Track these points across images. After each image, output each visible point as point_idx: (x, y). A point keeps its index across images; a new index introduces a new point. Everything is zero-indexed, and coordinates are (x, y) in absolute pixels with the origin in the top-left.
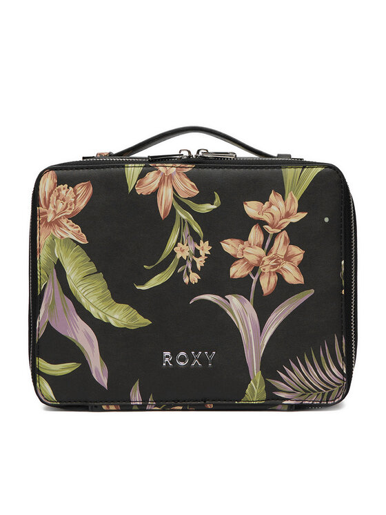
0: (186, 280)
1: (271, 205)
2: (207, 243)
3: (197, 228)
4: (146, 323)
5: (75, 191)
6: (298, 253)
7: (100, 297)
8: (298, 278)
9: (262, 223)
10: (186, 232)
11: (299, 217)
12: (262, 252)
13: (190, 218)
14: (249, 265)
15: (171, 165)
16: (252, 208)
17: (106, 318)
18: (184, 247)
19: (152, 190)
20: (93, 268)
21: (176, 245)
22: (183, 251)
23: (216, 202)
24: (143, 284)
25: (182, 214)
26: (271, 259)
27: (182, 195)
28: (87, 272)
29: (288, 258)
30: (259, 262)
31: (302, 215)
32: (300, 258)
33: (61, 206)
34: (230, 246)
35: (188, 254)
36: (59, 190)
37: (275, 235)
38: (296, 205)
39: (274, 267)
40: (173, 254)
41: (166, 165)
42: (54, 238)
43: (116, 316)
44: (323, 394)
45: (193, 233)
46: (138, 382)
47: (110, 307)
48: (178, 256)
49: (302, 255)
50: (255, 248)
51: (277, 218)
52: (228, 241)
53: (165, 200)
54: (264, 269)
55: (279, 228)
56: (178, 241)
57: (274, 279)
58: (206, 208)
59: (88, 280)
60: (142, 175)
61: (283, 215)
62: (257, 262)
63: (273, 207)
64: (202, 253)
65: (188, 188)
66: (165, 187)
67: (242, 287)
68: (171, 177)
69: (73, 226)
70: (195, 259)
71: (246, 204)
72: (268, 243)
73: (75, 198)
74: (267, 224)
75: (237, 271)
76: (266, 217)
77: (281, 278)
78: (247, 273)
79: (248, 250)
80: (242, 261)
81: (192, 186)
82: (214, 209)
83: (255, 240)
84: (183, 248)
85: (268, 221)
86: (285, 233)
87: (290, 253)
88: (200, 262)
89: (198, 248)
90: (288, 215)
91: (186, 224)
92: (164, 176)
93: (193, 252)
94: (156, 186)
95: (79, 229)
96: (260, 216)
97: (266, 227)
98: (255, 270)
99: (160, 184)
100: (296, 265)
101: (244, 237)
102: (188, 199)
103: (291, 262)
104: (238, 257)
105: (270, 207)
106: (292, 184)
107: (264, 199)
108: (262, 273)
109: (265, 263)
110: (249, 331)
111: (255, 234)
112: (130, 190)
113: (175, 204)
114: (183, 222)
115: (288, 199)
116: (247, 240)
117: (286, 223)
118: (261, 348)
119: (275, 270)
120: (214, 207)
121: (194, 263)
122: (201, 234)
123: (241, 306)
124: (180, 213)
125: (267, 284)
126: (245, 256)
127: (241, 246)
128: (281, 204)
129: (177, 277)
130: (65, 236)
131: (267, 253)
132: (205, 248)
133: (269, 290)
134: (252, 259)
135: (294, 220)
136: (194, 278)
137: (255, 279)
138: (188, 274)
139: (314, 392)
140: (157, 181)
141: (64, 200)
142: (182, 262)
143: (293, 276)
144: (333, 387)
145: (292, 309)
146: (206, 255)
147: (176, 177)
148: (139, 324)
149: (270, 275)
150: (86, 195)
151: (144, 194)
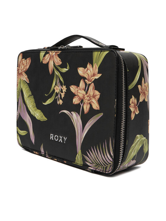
0: (58, 103)
1: (88, 69)
2: (65, 86)
3: (62, 79)
4: (45, 119)
5: (26, 61)
6: (97, 93)
7: (33, 106)
8: (97, 107)
9: (84, 78)
10: (58, 81)
11: (98, 76)
12: (84, 93)
13: (59, 74)
14: (80, 98)
15: (54, 51)
16: (81, 71)
17: (34, 115)
18: (57, 87)
19: (47, 62)
20: (30, 93)
21: (55, 87)
22: (57, 89)
23: (68, 67)
24: (45, 102)
25: (57, 73)
26: (88, 96)
27: (57, 64)
28: (29, 95)
29: (94, 96)
30: (83, 97)
31: (100, 75)
32: (98, 97)
33: (23, 67)
34: (73, 89)
35: (59, 91)
36: (23, 61)
37: (90, 85)
38: (97, 70)
39: (89, 100)
40: (54, 90)
41: (52, 51)
42: (21, 80)
43: (37, 115)
45: (60, 81)
46: (42, 144)
47: (35, 110)
48: (56, 91)
49: (99, 95)
50: (82, 91)
51: (90, 77)
52: (72, 86)
53: (51, 66)
54: (85, 101)
55: (91, 81)
56: (55, 85)
57: (89, 106)
58: (64, 70)
59: (29, 98)
60: (44, 56)
61: (92, 75)
62: (82, 98)
63: (88, 71)
64: (63, 91)
65: (58, 61)
66: (51, 61)
67: (77, 108)
68: (53, 56)
69: (25, 75)
70: (61, 93)
71: (79, 69)
72: (86, 90)
73: (26, 64)
74: (86, 79)
75: (76, 101)
76: (86, 76)
77: (91, 106)
78: (79, 102)
79: (79, 91)
80: (77, 96)
81: (60, 60)
82: (67, 71)
83: (82, 87)
84: (57, 88)
86: (93, 84)
87: (95, 94)
88: (63, 95)
89: (62, 88)
90: (94, 75)
91: (58, 77)
92: (51, 56)
93: (60, 90)
94: (48, 60)
95: (27, 77)
96: (84, 75)
97: (86, 80)
98: (82, 101)
99: (49, 59)
100: (97, 100)
102: (58, 66)
103: (95, 98)
104: (76, 94)
105: (87, 71)
106: (96, 60)
107: (85, 67)
108: (84, 103)
109: (86, 98)
110: (79, 130)
111: (82, 84)
112: (41, 61)
113: (54, 68)
115: (94, 67)
116: (79, 86)
117: (93, 78)
118: (82, 139)
119: (89, 102)
120: (67, 70)
121: (61, 95)
122: (63, 82)
123: (76, 117)
125: (86, 108)
126: (78, 94)
127: (77, 89)
128: (91, 69)
129: (55, 101)
130: (23, 79)
131: (87, 93)
132: (64, 89)
133: (87, 111)
134: (81, 96)
135: (97, 77)
136: (60, 102)
137: (82, 105)
138: (59, 100)
140: (49, 58)
141: (23, 65)
142: (57, 94)
143: (96, 106)
144: (107, 165)
145: (94, 122)
146: (65, 92)
147: (55, 56)
148: (43, 119)
149: (87, 104)
150: (29, 63)
151: (45, 63)
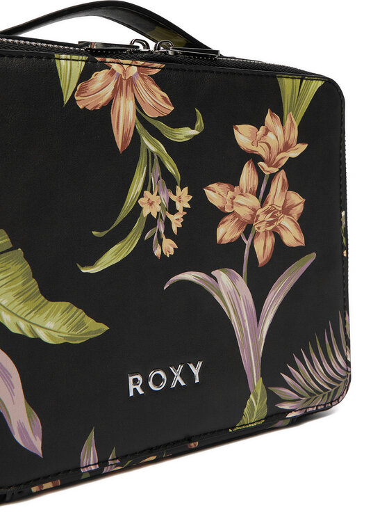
0: (157, 252)
1: (267, 131)
2: (186, 189)
3: (171, 167)
4: (100, 330)
6: (296, 199)
8: (298, 238)
9: (256, 158)
10: (156, 173)
11: (298, 150)
12: (254, 201)
13: (161, 151)
14: (241, 222)
15: (129, 62)
16: (244, 135)
17: (32, 331)
18: (154, 197)
19: (102, 102)
20: (4, 240)
21: (141, 195)
22: (151, 204)
23: (198, 124)
24: (92, 263)
25: (150, 144)
26: (267, 212)
27: (150, 113)
29: (286, 210)
30: (253, 216)
31: (302, 148)
32: (299, 209)
34: (216, 194)
35: (159, 208)
37: (272, 176)
38: (295, 133)
39: (270, 223)
40: (137, 209)
41: (121, 61)
43: (50, 325)
44: (329, 394)
45: (166, 175)
46: (93, 433)
47: (38, 309)
48: (145, 213)
49: (302, 205)
50: (248, 197)
51: (275, 152)
52: (214, 186)
53: (124, 118)
54: (259, 228)
55: (276, 166)
56: (144, 188)
57: (270, 241)
58: (184, 134)
60: (85, 76)
61: (281, 147)
62: (249, 218)
63: (270, 135)
64: (179, 206)
65: (157, 102)
66: (123, 98)
67: (232, 256)
68: (131, 81)
70: (170, 216)
71: (237, 129)
72: (262, 193)
74: (263, 160)
75: (226, 232)
76: (261, 150)
77: (278, 238)
78: (238, 234)
79: (239, 199)
80: (231, 217)
81: (164, 98)
82: (195, 137)
83: (248, 185)
84: (152, 200)
85: (264, 155)
86: (283, 173)
87: (289, 203)
88: (176, 221)
89: (173, 198)
90: (287, 147)
91: (156, 160)
92: (120, 79)
93: (166, 204)
94: (109, 95)
96: (254, 148)
97: (261, 164)
98: (248, 229)
99: (115, 92)
100: (296, 219)
101: (233, 181)
102: (159, 119)
103: (290, 215)
104: (227, 210)
105: (266, 134)
106: (291, 102)
107: (258, 122)
108: (256, 234)
109: (261, 219)
110: (244, 321)
111: (248, 176)
112: (66, 98)
113: (140, 127)
114: (151, 156)
115: (287, 123)
116: (238, 185)
117: (284, 158)
118: (260, 344)
119: (270, 228)
120: (195, 132)
121: (168, 223)
122: (178, 176)
123: (231, 285)
124: (146, 142)
125: (263, 249)
126: (236, 209)
127: (230, 194)
128: (279, 130)
129: (144, 247)
131: (263, 203)
132: (183, 198)
133: (265, 258)
134: (244, 213)
135: (294, 154)
136: (169, 247)
137: (248, 243)
138: (160, 241)
139: (319, 393)
140: (111, 88)
142: (151, 222)
143: (293, 236)
144: (339, 382)
145: (292, 282)
146: (185, 209)
147: (139, 81)
148: (89, 333)
149: (266, 236)
151: (89, 108)
